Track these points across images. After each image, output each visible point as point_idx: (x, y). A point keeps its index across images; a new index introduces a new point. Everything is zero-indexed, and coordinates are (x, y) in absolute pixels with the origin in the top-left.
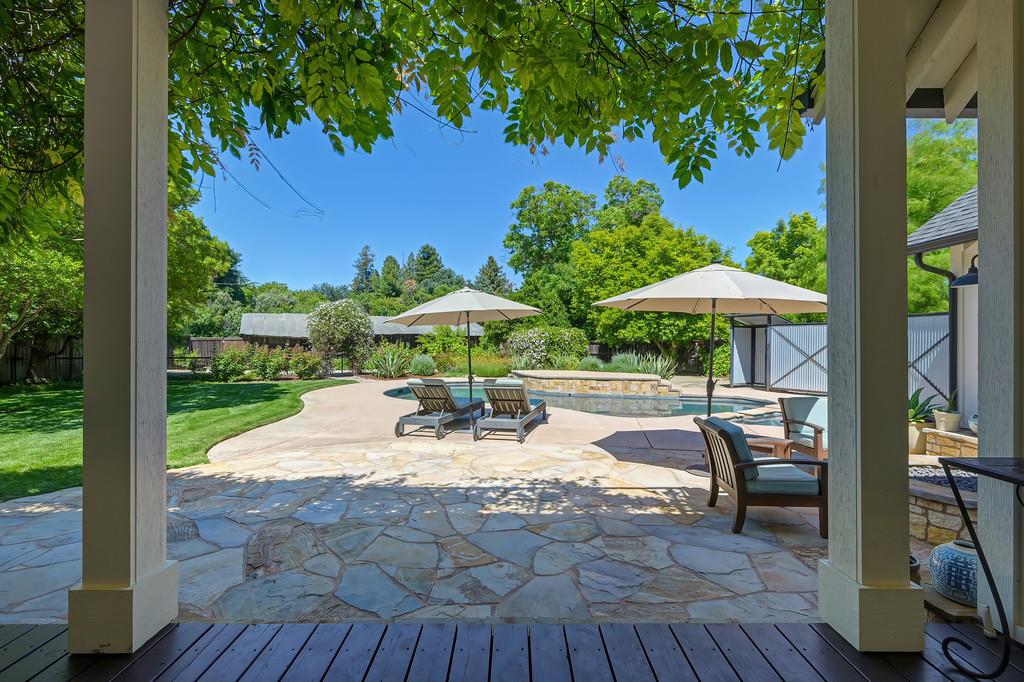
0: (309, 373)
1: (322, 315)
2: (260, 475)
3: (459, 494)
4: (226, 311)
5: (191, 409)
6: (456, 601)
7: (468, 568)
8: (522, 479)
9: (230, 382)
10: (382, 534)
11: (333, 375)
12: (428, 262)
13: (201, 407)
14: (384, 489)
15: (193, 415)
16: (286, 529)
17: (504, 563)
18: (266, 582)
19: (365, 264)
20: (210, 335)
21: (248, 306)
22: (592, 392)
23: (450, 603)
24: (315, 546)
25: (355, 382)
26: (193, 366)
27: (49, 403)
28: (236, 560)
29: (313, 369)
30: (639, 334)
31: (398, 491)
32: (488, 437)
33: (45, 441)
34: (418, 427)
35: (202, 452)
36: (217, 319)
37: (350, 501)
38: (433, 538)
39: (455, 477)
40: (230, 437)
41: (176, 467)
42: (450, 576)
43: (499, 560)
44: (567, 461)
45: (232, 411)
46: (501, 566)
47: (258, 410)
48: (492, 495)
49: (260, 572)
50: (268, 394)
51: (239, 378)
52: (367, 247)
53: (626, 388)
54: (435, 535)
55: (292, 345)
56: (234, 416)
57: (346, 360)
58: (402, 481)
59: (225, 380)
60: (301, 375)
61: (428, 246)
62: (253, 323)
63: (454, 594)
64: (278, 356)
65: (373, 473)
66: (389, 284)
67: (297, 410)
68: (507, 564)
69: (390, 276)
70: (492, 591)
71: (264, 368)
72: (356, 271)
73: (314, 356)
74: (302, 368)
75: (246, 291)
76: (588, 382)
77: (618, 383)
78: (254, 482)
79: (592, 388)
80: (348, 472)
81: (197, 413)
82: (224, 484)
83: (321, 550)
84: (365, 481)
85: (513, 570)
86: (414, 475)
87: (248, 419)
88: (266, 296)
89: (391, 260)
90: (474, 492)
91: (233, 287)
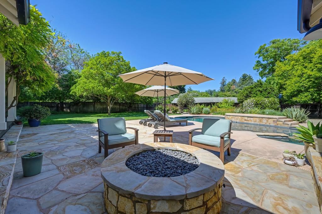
11: (183, 113)
12: (244, 79)
19: (223, 83)
22: (245, 122)
30: (306, 99)
52: (224, 78)
53: (260, 121)
72: (221, 85)
76: (244, 118)
77: (257, 119)
79: (245, 120)
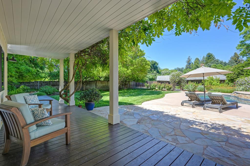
0: (169, 89)
1: (173, 76)
2: (148, 109)
3: (188, 121)
4: (155, 76)
5: (143, 95)
6: (169, 140)
7: (177, 135)
8: (210, 122)
9: (153, 90)
10: (163, 124)
11: (175, 90)
12: (209, 58)
13: (145, 95)
14: (170, 116)
15: (143, 96)
16: (146, 118)
17: (187, 138)
18: (139, 125)
19: (189, 61)
20: (153, 81)
21: (160, 74)
23: (168, 140)
24: (149, 122)
25: (180, 92)
26: (148, 87)
27: (125, 92)
28: (136, 120)
29: (170, 88)
31: (173, 117)
32: (210, 110)
33: (122, 98)
34: (189, 104)
35: (141, 103)
36: (154, 77)
37: (161, 116)
38: (174, 128)
39: (190, 117)
40: (147, 101)
41: (136, 105)
42: (171, 136)
43: (186, 136)
44: (235, 121)
45: (150, 96)
46: (185, 138)
47: (155, 96)
48: (197, 123)
49: (139, 123)
50: (158, 93)
51: (155, 89)
52: (189, 57)
54: (174, 127)
55: (166, 83)
56: (150, 97)
57: (179, 86)
58: (175, 115)
59: (152, 90)
60: (167, 90)
61: (209, 53)
62: (159, 78)
63: (170, 139)
64: (163, 85)
65: (169, 112)
66: (196, 66)
67: (162, 97)
68: (188, 138)
69: (196, 64)
70: (179, 141)
71: (160, 88)
72: (187, 63)
73: (171, 85)
74: (168, 88)
75: (160, 71)
78: (146, 109)
80: (164, 111)
81: (144, 96)
82: (141, 109)
83: (150, 123)
84: (167, 113)
85: (188, 140)
86: (179, 115)
87: (152, 98)
88: (164, 71)
89: (197, 59)
90: (192, 121)
91: (157, 70)
